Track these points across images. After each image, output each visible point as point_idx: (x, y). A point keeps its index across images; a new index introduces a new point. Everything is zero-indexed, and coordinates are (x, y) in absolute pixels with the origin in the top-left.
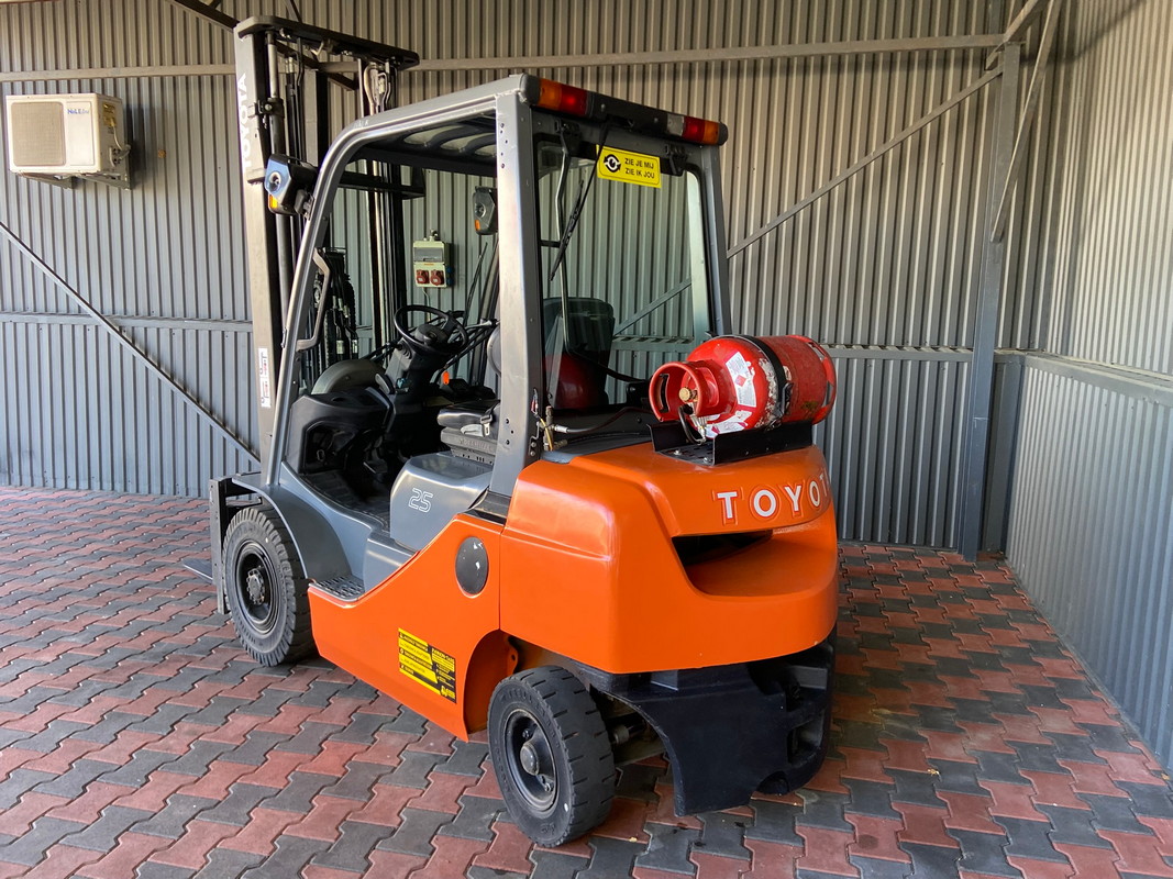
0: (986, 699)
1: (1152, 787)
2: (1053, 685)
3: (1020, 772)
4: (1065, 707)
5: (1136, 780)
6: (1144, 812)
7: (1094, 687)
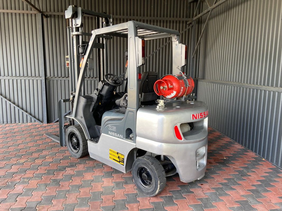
0: (210, 140)
1: (242, 149)
2: (218, 136)
3: (223, 150)
4: (223, 139)
5: (240, 148)
6: (244, 152)
7: (224, 136)
